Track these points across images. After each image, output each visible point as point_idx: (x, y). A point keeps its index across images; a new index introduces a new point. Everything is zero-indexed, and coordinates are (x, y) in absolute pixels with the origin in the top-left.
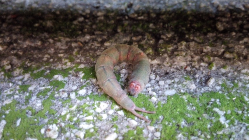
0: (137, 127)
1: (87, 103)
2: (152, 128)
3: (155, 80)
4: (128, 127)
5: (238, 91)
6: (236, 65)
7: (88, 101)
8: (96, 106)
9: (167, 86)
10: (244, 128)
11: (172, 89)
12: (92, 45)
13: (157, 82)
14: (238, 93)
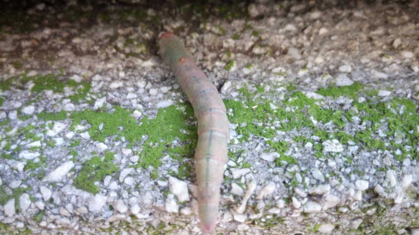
0: (106, 151)
1: (33, 124)
2: (128, 152)
3: (144, 88)
4: (93, 153)
5: (263, 97)
6: (266, 62)
7: (35, 121)
8: (47, 128)
9: (161, 96)
10: (261, 144)
11: (167, 100)
12: (54, 42)
13: (147, 91)
14: (262, 99)
